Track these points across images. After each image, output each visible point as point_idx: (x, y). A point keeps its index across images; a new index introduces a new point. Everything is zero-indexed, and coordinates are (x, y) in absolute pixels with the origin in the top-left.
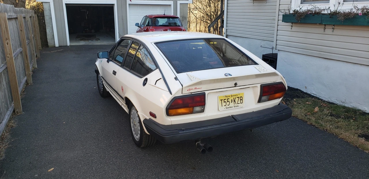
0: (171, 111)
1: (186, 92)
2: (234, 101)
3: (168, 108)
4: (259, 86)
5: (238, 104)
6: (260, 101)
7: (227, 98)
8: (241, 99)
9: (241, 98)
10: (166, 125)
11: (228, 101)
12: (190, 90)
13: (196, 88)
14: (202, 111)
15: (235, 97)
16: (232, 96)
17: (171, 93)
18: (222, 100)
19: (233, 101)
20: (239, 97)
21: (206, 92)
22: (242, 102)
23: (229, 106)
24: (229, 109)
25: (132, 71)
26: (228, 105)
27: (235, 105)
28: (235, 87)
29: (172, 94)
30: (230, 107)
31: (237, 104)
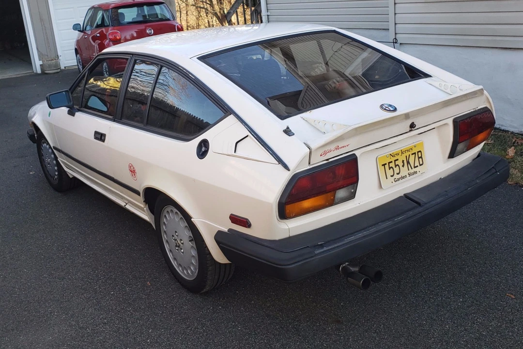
0: (289, 208)
1: (318, 160)
2: (408, 163)
3: (284, 201)
4: (450, 122)
5: (415, 167)
6: (452, 155)
7: (393, 159)
8: (420, 156)
9: (419, 153)
10: (277, 238)
11: (396, 166)
12: (325, 153)
13: (337, 148)
14: (352, 196)
15: (407, 154)
16: (402, 153)
17: (286, 167)
18: (386, 164)
19: (405, 162)
20: (415, 153)
21: (357, 153)
22: (421, 163)
23: (399, 176)
24: (401, 181)
25: (149, 127)
26: (398, 174)
27: (411, 171)
28: (410, 131)
29: (289, 170)
30: (403, 178)
31: (413, 167)
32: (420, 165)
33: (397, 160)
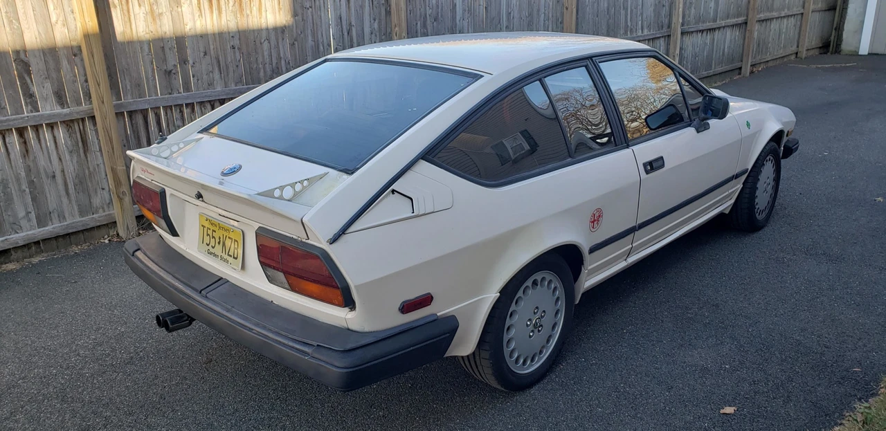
2: (224, 244)
5: (229, 255)
7: (212, 228)
11: (212, 237)
12: (143, 170)
13: (148, 172)
15: (225, 234)
16: (220, 228)
18: (205, 227)
19: (221, 241)
21: (167, 191)
22: (236, 256)
23: (212, 250)
24: (213, 257)
27: (226, 257)
32: (234, 258)
33: (215, 232)
